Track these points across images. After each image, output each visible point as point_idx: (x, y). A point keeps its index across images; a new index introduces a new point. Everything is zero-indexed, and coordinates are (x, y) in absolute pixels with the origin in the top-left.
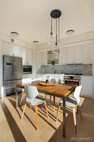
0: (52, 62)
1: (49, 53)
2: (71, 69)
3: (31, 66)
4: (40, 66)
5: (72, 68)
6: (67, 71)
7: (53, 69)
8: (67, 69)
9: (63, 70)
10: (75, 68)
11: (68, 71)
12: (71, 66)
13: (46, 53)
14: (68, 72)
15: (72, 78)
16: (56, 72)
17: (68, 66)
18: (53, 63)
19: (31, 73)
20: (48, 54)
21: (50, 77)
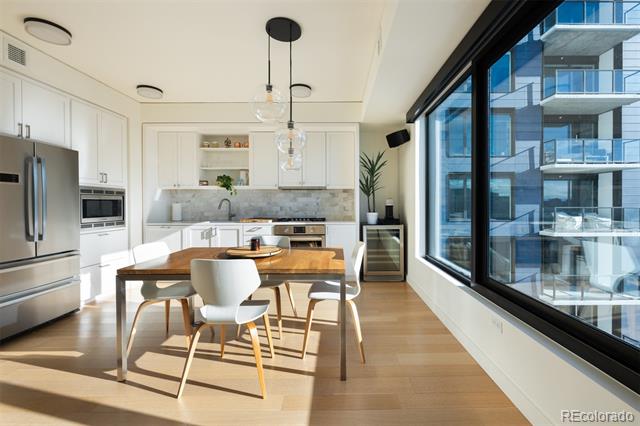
0: (219, 178)
1: (206, 143)
2: (291, 204)
3: (122, 193)
4: (159, 192)
5: (295, 199)
6: (279, 209)
7: (225, 204)
8: (276, 204)
9: (261, 208)
10: (302, 200)
11: (281, 209)
12: (291, 195)
13: (195, 142)
14: (282, 215)
15: (300, 230)
16: (234, 216)
17: (282, 195)
18: (226, 182)
19: (122, 223)
20: (203, 146)
21: (218, 232)
